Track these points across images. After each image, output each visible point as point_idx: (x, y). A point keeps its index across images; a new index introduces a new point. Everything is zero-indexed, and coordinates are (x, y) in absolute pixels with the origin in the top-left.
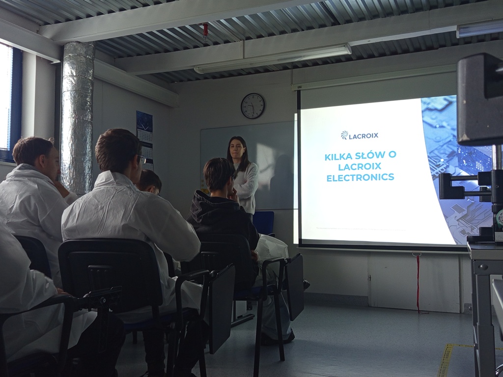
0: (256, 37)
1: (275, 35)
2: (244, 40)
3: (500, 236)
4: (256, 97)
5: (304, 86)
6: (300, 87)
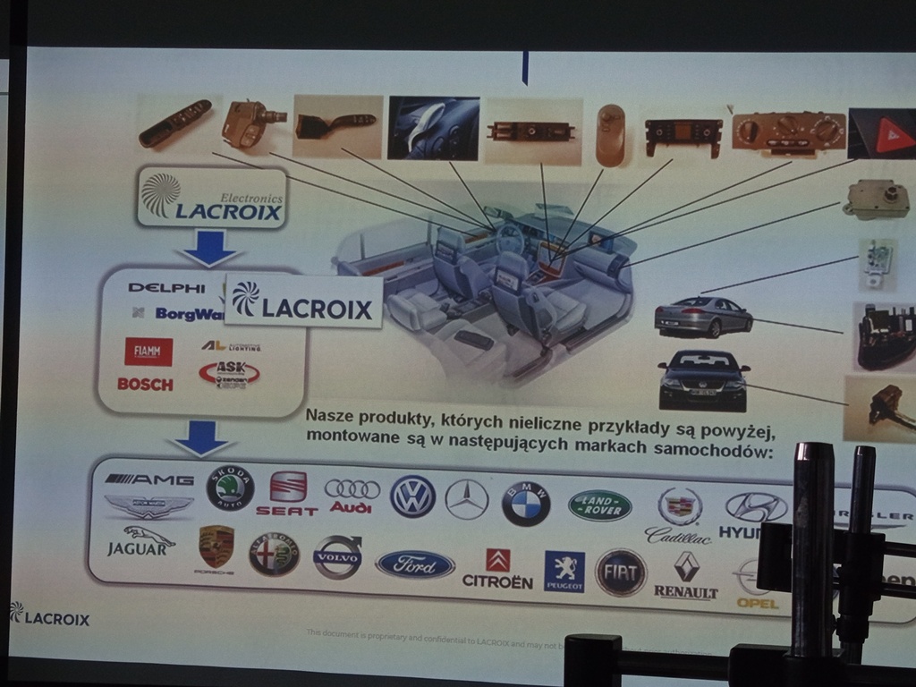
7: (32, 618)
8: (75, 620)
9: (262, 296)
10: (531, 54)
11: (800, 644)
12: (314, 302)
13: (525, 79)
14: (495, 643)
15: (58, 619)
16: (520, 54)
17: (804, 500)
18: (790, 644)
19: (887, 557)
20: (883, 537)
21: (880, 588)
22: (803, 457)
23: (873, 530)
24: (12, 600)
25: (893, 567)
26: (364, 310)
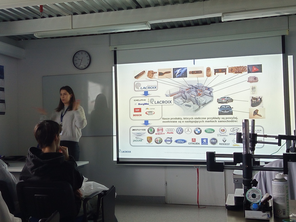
0: (81, 13)
1: (95, 12)
2: (72, 15)
3: (249, 214)
4: (84, 53)
5: (119, 48)
6: (116, 48)
7: (122, 152)
8: (129, 152)
9: (154, 101)
10: (195, 60)
11: (245, 151)
12: (163, 101)
13: (194, 64)
14: (194, 153)
15: (126, 152)
16: (193, 60)
17: (244, 129)
18: (243, 152)
19: (257, 137)
20: (257, 134)
21: (257, 142)
22: (244, 122)
23: (255, 133)
24: (119, 149)
25: (258, 139)
26: (170, 102)
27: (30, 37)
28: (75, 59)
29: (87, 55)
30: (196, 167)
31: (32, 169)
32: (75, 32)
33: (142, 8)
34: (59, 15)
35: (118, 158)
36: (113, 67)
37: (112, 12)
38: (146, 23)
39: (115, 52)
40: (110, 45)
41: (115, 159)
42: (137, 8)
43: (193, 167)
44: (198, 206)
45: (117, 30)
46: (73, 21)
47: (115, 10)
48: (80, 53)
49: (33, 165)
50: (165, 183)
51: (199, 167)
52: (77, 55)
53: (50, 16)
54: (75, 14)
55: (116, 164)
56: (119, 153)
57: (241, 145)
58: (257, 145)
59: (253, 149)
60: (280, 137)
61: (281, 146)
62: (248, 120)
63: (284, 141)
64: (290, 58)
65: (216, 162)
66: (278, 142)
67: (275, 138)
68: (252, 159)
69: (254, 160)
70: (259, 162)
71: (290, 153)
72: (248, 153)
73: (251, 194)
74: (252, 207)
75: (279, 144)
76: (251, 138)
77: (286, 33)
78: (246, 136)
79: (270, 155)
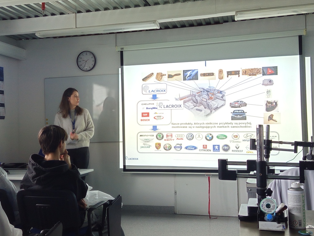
0: (85, 11)
1: (100, 10)
2: (76, 13)
3: (263, 225)
4: (88, 54)
5: (126, 48)
6: (122, 49)
7: (129, 159)
8: (136, 159)
11: (259, 159)
13: (206, 66)
14: (205, 160)
15: (133, 159)
16: (205, 61)
17: (258, 135)
18: (257, 159)
19: (272, 144)
20: (271, 140)
21: (271, 149)
22: (258, 127)
23: (270, 139)
24: (126, 156)
25: (274, 145)
26: (180, 106)
27: (32, 37)
28: (79, 60)
29: (92, 56)
30: (207, 175)
31: (33, 178)
32: (79, 32)
33: (150, 6)
34: (62, 14)
35: (124, 166)
36: (120, 69)
37: (118, 10)
38: (154, 22)
39: (122, 53)
40: (116, 46)
41: (121, 167)
42: (145, 5)
43: (204, 175)
44: (209, 217)
45: (124, 29)
46: (77, 19)
47: (122, 8)
48: (84, 54)
49: (34, 173)
50: (174, 192)
51: (210, 175)
52: (81, 56)
53: (53, 14)
54: (79, 12)
55: (123, 172)
56: (126, 160)
57: (255, 152)
58: (272, 152)
59: (268, 156)
60: (297, 144)
61: (297, 154)
62: (262, 125)
63: (300, 148)
64: (308, 60)
65: (229, 170)
66: (294, 149)
67: (291, 145)
68: (267, 167)
69: (268, 168)
70: (274, 170)
71: (307, 160)
72: (262, 160)
73: (265, 204)
74: (266, 217)
75: (295, 151)
76: (266, 144)
77: (303, 33)
78: (260, 143)
79: (286, 162)
